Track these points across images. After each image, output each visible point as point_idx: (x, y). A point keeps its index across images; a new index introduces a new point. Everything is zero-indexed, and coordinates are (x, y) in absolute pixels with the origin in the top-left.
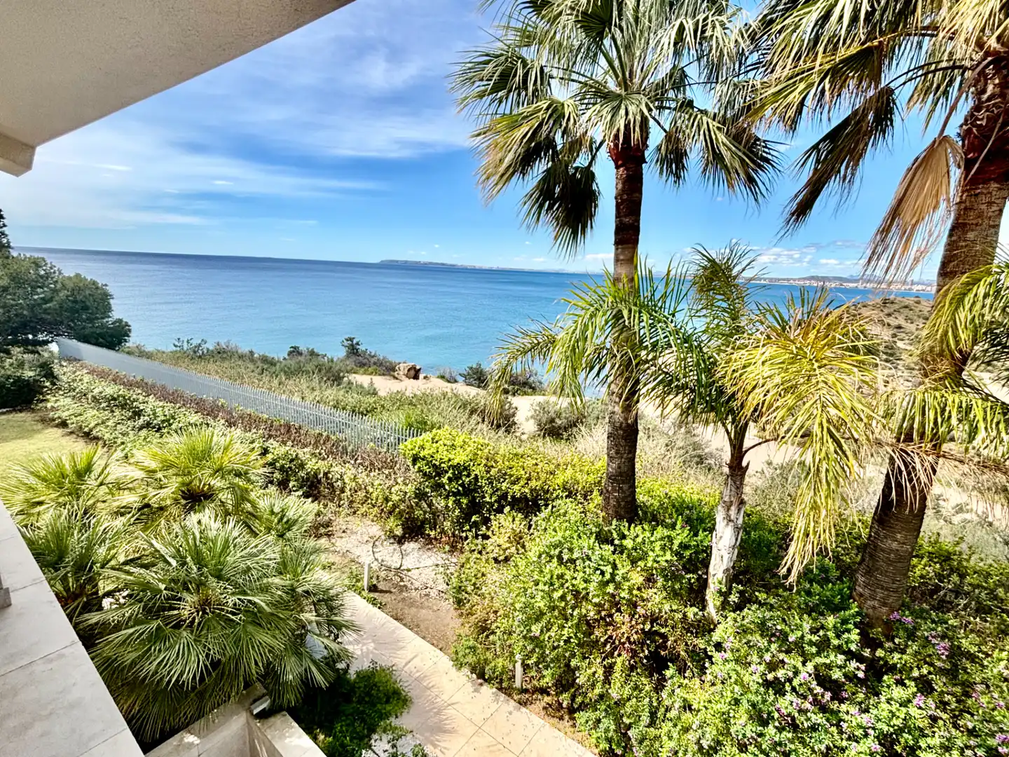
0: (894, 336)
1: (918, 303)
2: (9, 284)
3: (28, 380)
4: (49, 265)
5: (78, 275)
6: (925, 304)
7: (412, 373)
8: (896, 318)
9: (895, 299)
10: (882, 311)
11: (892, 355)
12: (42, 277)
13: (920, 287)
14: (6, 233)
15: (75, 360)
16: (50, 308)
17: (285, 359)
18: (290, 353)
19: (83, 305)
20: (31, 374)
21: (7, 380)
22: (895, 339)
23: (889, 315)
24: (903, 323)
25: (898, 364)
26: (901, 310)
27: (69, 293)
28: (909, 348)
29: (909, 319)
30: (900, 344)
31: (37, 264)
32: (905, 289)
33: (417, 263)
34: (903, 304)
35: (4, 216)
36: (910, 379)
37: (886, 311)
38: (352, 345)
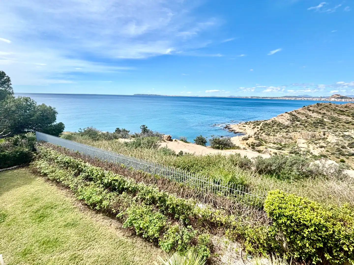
0: (323, 117)
1: (331, 105)
2: (16, 109)
3: (26, 153)
4: (32, 101)
5: (43, 105)
6: (333, 105)
7: (169, 138)
8: (323, 110)
9: (322, 104)
10: (317, 108)
11: (322, 124)
12: (29, 105)
13: (324, 99)
14: (12, 87)
15: (45, 142)
16: (33, 119)
17: (114, 133)
18: (116, 131)
19: (46, 117)
20: (27, 150)
21: (17, 153)
22: (323, 118)
23: (320, 109)
24: (326, 112)
25: (325, 127)
26: (325, 108)
27: (41, 112)
28: (328, 121)
29: (328, 111)
30: (325, 120)
31: (27, 100)
32: (319, 100)
33: (146, 95)
34: (325, 105)
35: (11, 80)
36: (334, 133)
37: (319, 108)
38: (144, 128)
